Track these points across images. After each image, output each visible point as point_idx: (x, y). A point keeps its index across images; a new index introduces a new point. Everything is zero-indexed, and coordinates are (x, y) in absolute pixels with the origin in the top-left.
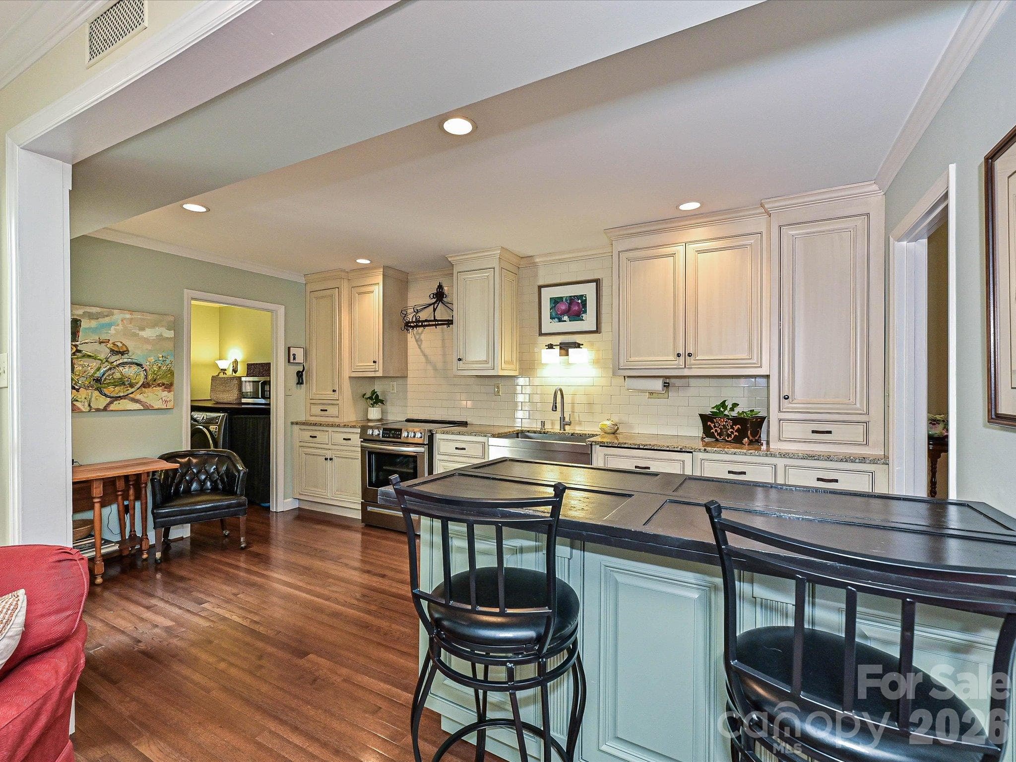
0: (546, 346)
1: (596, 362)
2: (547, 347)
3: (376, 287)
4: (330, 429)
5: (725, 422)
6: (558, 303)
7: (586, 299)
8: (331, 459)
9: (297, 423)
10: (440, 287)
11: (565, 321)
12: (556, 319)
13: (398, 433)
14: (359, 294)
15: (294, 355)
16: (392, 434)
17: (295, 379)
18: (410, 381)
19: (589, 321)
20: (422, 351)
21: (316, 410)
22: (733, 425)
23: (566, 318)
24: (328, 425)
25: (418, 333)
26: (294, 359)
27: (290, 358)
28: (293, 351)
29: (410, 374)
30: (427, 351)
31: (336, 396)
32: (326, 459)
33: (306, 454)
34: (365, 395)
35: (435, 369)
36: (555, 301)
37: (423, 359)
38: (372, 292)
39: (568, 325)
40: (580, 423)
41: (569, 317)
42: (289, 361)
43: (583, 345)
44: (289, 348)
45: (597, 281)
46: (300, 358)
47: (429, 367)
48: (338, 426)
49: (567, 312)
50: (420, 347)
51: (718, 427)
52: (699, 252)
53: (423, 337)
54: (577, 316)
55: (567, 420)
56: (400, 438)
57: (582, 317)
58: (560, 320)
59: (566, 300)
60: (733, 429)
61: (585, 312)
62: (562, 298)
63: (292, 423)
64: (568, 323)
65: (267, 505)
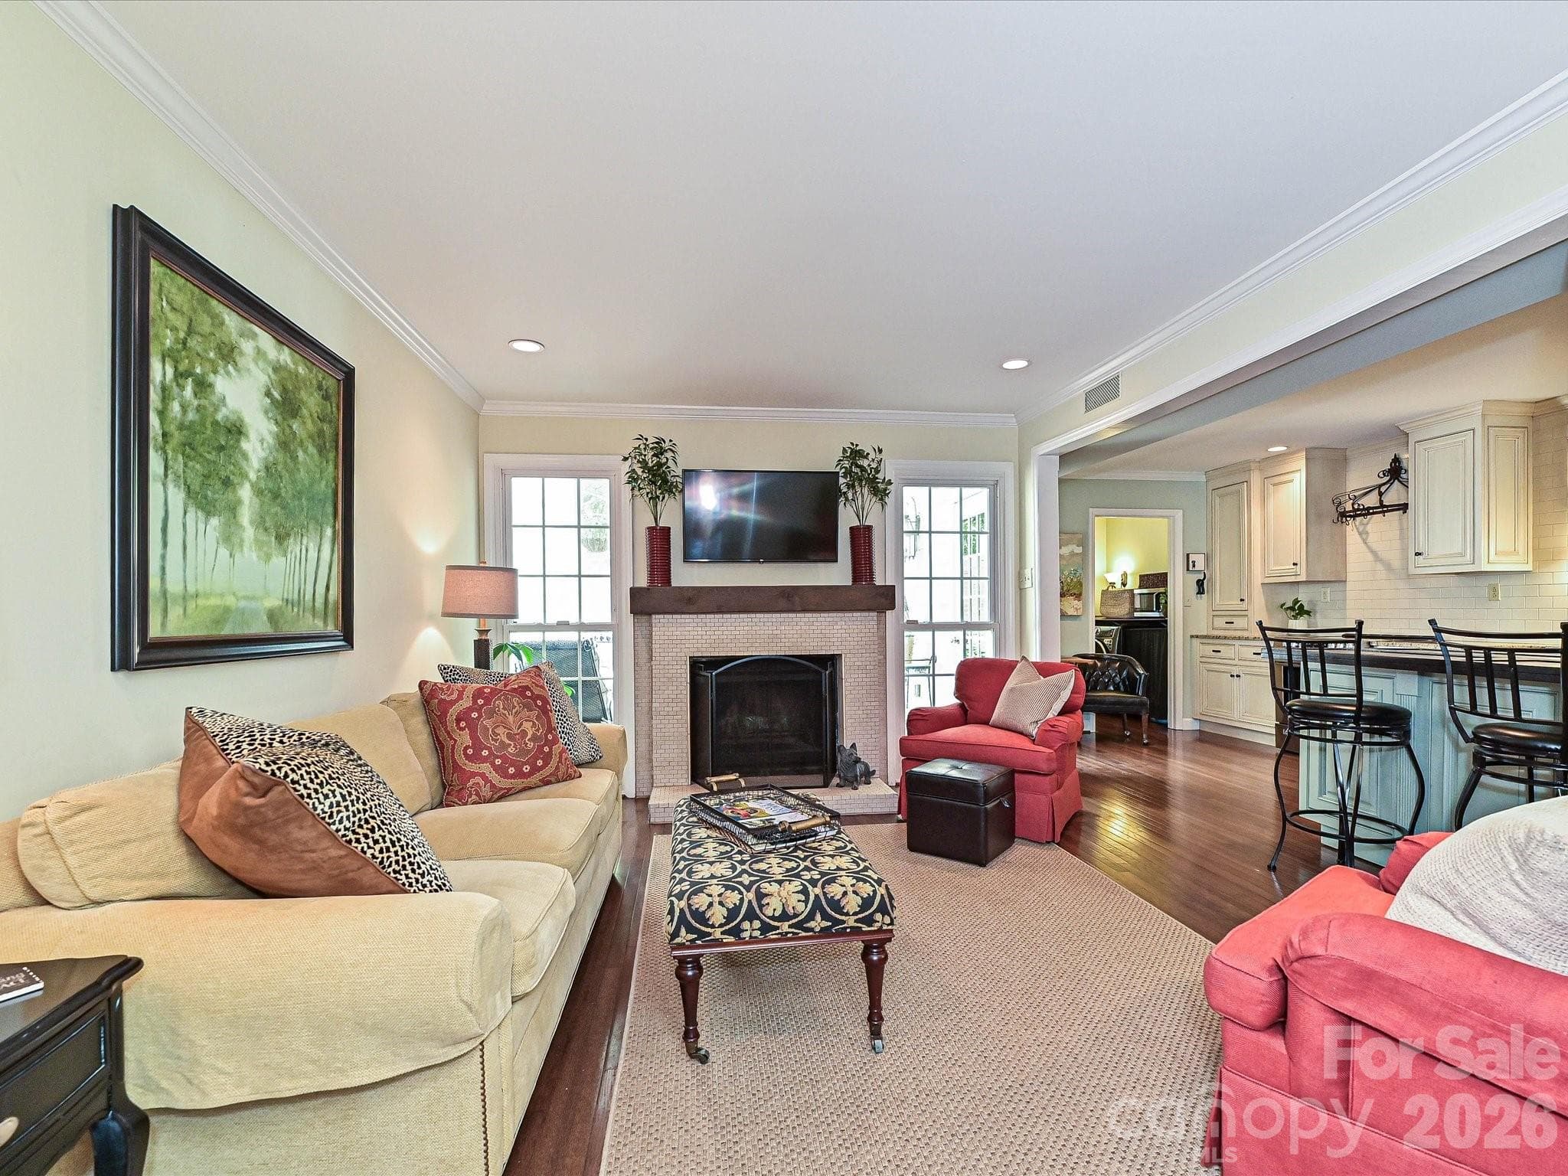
3: (1297, 475)
4: (1237, 643)
8: (1238, 676)
9: (1197, 637)
10: (1396, 460)
14: (1274, 485)
15: (1194, 562)
17: (1195, 588)
18: (1349, 586)
20: (1369, 547)
21: (1220, 622)
24: (1234, 638)
25: (1361, 524)
26: (1194, 566)
27: (1189, 565)
28: (1192, 558)
29: (1351, 577)
30: (1374, 547)
31: (1244, 606)
32: (1232, 676)
33: (1208, 671)
34: (1284, 604)
35: (1389, 568)
37: (1370, 557)
38: (1292, 481)
42: (1188, 570)
44: (1188, 555)
46: (1200, 565)
47: (1379, 567)
48: (1247, 639)
50: (1365, 542)
53: (1369, 528)
63: (1192, 637)
65: (1164, 721)
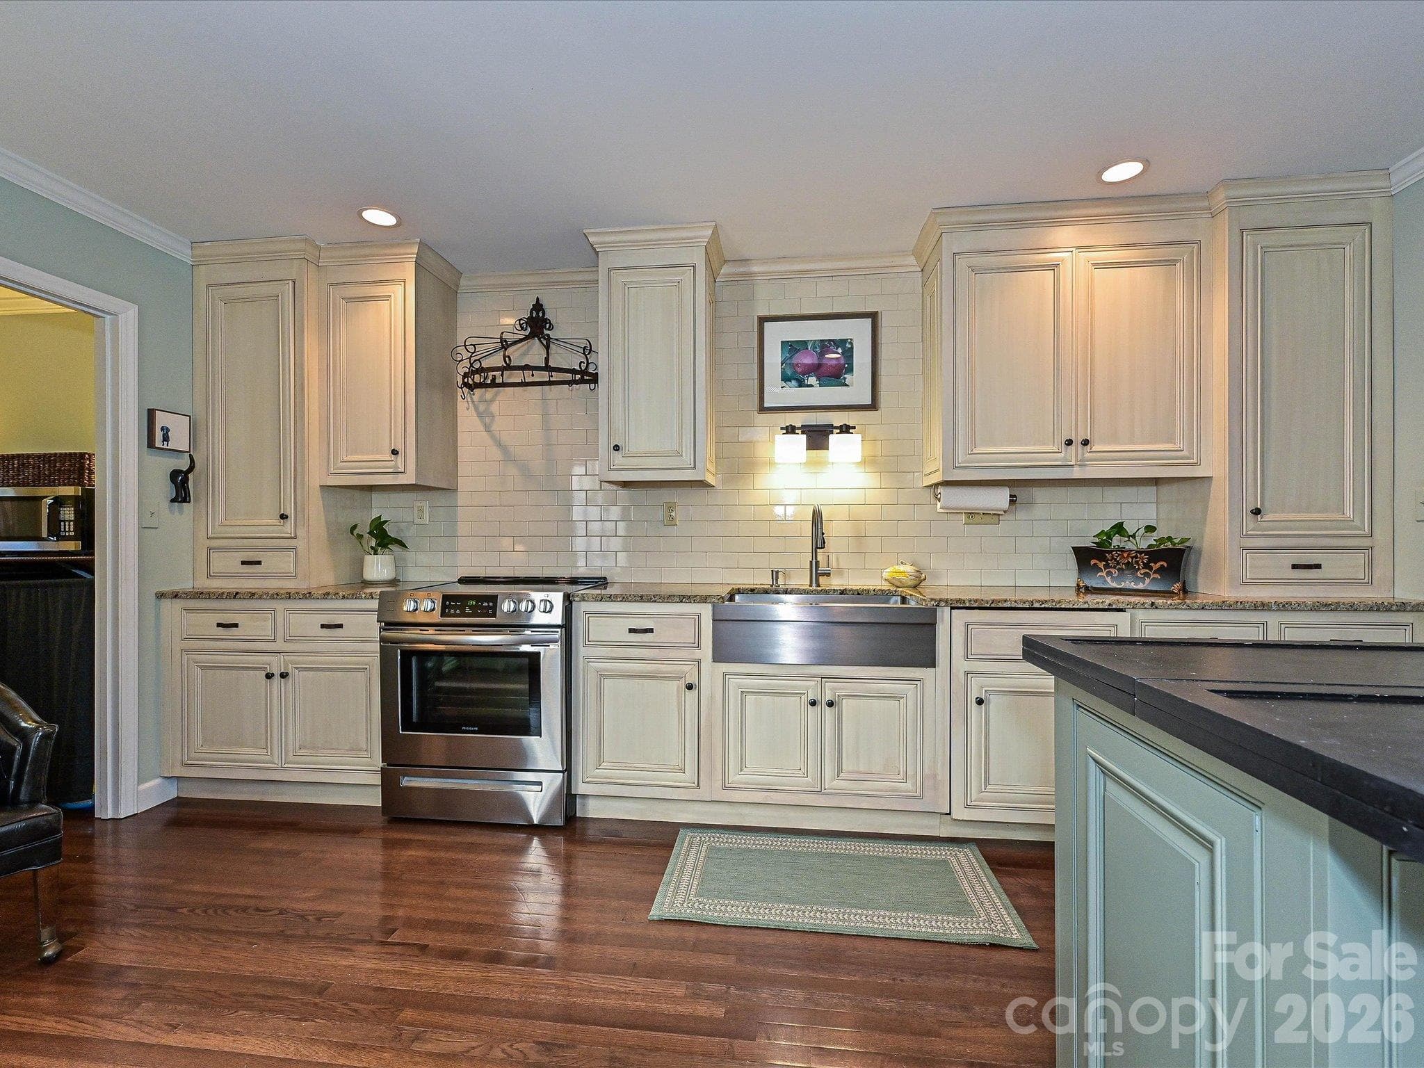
0: (782, 428)
1: (869, 462)
2: (785, 431)
3: (399, 289)
4: (280, 606)
5: (1132, 558)
6: (797, 351)
7: (852, 348)
8: (284, 676)
9: (176, 595)
10: (538, 306)
11: (811, 386)
12: (794, 382)
13: (485, 604)
14: (349, 300)
15: (165, 430)
16: (471, 607)
17: (168, 490)
18: (462, 498)
19: (857, 387)
20: (493, 437)
21: (230, 563)
22: (1149, 561)
23: (812, 380)
24: (275, 596)
25: (482, 400)
26: (166, 439)
27: (152, 436)
28: (161, 420)
29: (462, 484)
30: (505, 438)
31: (288, 527)
32: (269, 676)
33: (203, 668)
34: (355, 527)
35: (527, 473)
36: (791, 348)
37: (496, 453)
38: (387, 298)
39: (817, 393)
40: (840, 572)
41: (818, 379)
42: (151, 444)
43: (854, 428)
44: (151, 414)
45: (873, 316)
46: (180, 440)
47: (512, 470)
48: (308, 596)
49: (816, 369)
50: (487, 428)
51: (1115, 567)
52: (1097, 266)
53: (495, 408)
54: (835, 375)
55: (822, 568)
56: (494, 615)
57: (845, 379)
58: (801, 384)
59: (814, 347)
60: (1151, 568)
61: (850, 370)
62: (805, 343)
63: (161, 596)
64: (817, 390)
